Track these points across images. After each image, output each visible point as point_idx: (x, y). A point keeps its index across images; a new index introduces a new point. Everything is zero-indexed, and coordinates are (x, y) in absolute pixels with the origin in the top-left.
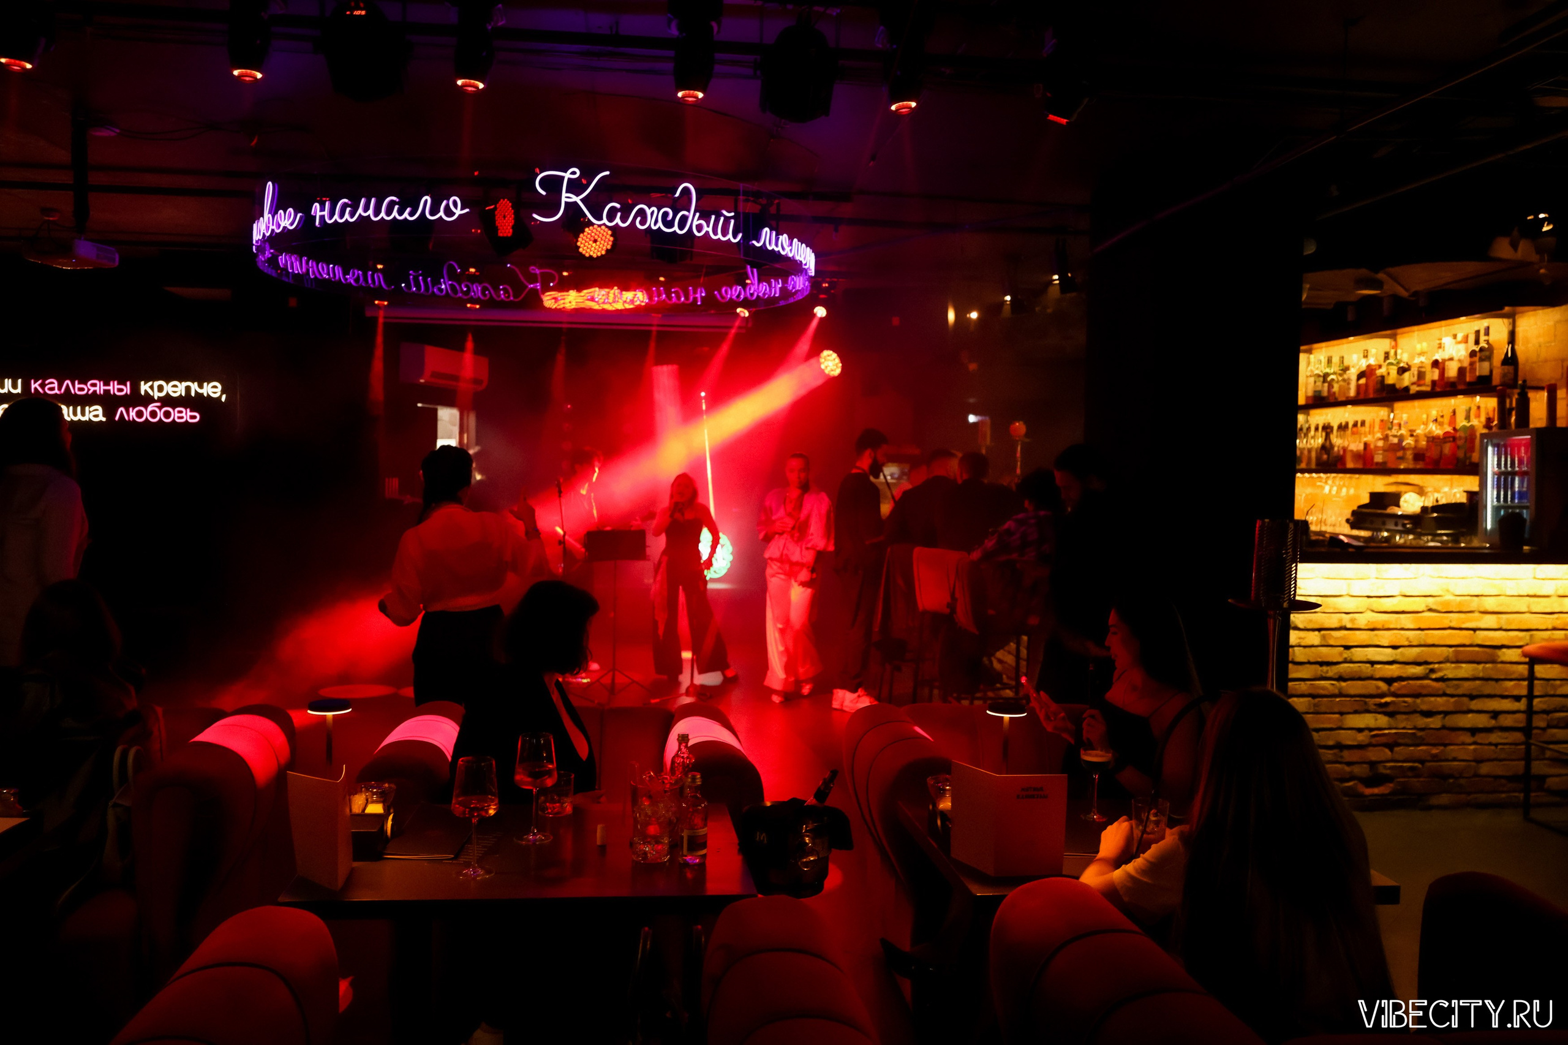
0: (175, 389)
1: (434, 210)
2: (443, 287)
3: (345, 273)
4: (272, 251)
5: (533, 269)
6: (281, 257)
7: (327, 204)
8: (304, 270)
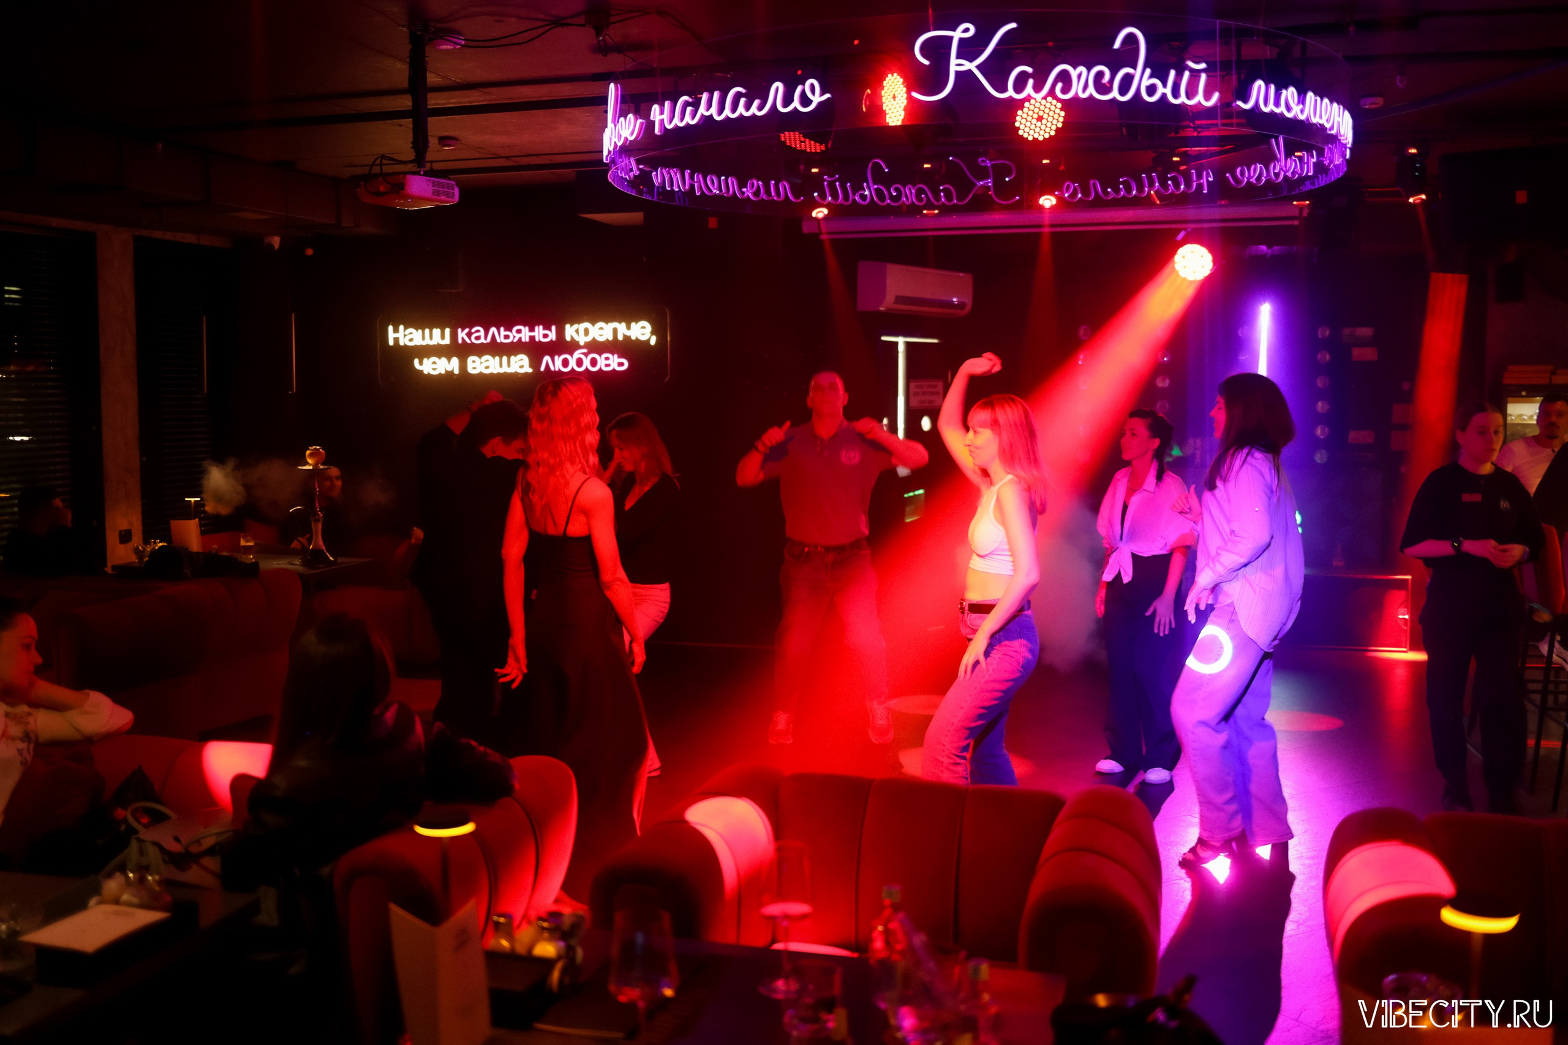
0: (601, 332)
1: (788, 100)
2: (867, 193)
3: (742, 185)
4: (641, 167)
5: (983, 161)
6: (654, 173)
7: (667, 104)
8: (687, 187)
